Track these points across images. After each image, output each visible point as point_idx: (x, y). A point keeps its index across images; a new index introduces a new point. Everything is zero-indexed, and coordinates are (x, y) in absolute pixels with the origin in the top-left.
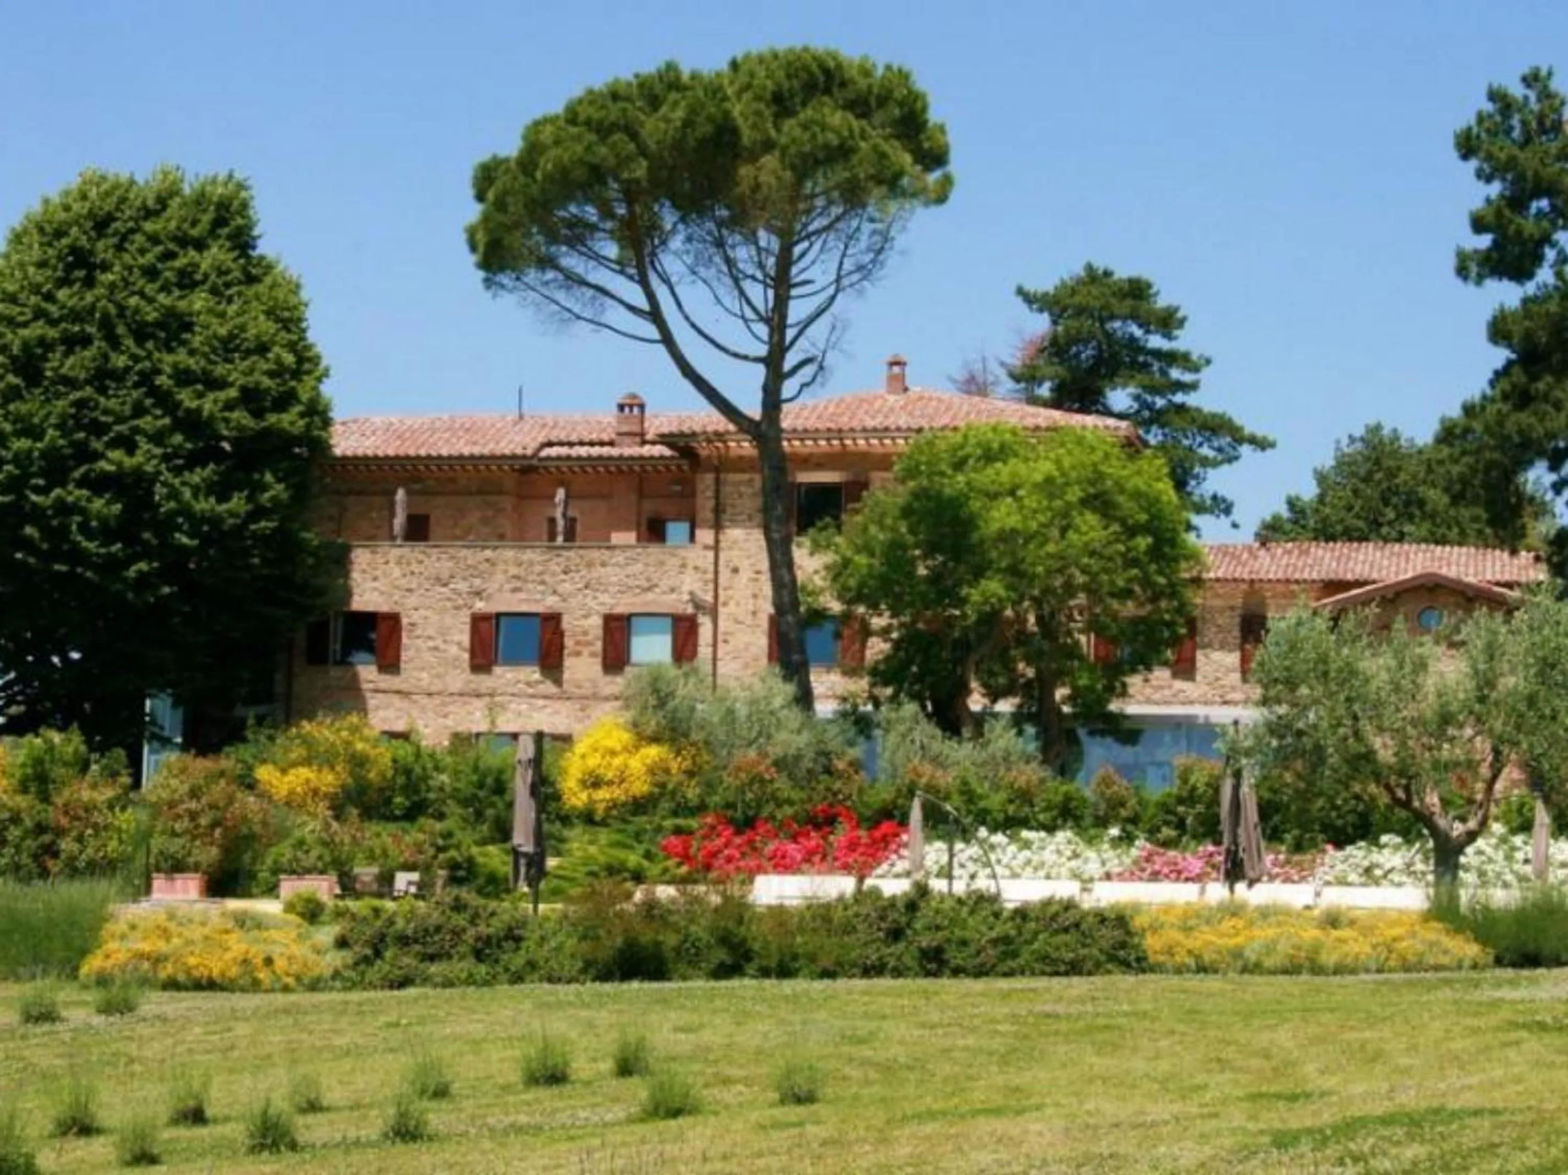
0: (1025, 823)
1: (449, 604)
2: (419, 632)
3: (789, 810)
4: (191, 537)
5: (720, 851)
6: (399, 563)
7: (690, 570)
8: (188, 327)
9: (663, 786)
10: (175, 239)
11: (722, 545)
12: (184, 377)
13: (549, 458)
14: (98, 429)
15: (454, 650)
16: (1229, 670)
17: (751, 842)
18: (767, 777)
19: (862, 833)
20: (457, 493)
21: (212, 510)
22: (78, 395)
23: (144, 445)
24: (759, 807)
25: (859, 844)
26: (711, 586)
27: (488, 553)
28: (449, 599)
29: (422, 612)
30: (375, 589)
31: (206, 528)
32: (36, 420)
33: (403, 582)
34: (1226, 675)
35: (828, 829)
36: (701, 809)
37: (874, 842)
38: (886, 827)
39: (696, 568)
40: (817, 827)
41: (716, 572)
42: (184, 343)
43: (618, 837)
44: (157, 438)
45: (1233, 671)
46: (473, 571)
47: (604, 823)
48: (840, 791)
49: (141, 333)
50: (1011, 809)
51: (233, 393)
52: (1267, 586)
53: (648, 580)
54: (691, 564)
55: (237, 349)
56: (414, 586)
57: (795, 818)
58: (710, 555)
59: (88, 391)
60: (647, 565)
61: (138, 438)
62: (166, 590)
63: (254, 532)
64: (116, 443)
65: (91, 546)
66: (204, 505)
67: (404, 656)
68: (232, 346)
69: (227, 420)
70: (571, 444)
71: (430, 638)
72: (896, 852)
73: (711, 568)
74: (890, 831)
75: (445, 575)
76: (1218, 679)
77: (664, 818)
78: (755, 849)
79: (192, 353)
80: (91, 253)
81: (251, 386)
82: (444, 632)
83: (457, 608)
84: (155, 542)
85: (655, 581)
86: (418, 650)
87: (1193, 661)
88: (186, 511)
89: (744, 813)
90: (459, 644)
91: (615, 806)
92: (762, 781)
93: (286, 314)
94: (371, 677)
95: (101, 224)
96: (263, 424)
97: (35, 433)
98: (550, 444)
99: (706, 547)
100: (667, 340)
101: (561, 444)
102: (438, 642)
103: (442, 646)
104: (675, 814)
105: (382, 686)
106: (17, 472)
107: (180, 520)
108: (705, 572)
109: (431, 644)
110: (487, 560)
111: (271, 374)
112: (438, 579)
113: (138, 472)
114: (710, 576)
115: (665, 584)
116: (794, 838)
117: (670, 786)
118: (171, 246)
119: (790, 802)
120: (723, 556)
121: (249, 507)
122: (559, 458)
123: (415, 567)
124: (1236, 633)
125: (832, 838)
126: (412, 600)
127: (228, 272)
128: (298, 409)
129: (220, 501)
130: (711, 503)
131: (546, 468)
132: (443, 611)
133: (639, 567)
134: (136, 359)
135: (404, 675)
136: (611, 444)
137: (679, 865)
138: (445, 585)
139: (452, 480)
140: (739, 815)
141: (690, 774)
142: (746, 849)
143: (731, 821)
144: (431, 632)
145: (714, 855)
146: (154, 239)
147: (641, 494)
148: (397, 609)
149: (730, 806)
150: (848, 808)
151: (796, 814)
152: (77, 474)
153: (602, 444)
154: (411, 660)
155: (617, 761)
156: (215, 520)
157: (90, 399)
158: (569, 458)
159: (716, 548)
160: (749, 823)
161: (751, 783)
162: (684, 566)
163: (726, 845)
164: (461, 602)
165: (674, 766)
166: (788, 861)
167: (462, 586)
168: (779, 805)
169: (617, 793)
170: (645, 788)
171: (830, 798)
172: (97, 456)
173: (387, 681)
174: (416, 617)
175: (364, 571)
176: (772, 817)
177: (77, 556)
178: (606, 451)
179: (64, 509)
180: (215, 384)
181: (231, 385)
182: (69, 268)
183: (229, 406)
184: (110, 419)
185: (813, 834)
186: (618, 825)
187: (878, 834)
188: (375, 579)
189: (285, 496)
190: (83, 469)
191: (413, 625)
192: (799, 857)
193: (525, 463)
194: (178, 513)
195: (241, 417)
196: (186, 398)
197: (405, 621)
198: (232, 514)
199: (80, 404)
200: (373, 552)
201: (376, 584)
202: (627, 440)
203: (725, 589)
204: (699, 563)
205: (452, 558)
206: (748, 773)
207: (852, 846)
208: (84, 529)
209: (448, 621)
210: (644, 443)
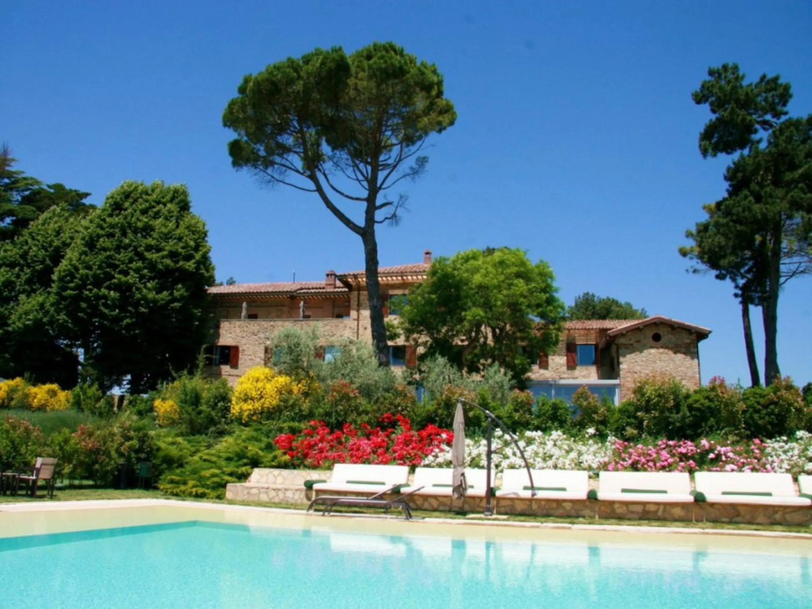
0: (526, 425)
1: (257, 343)
2: (246, 353)
3: (366, 418)
4: (145, 308)
5: (316, 444)
6: (239, 327)
7: (348, 328)
8: (153, 230)
9: (286, 401)
10: (155, 201)
11: (361, 318)
12: (149, 248)
13: (300, 293)
14: (115, 267)
15: (258, 360)
16: (562, 365)
17: (338, 439)
18: (352, 395)
19: (414, 433)
20: (268, 306)
21: (154, 297)
22: (108, 253)
23: (132, 273)
24: (346, 414)
25: (411, 441)
26: (356, 335)
27: (272, 323)
28: (257, 340)
29: (247, 346)
30: (230, 337)
31: (151, 305)
32: (91, 263)
33: (240, 334)
34: (561, 367)
35: (390, 430)
36: (310, 415)
37: (421, 440)
38: (431, 428)
39: (350, 328)
40: (384, 428)
41: (358, 329)
42: (150, 236)
43: (255, 434)
44: (137, 271)
45: (564, 365)
46: (266, 330)
47: (246, 425)
48: (399, 405)
49: (135, 231)
50: (517, 416)
51: (165, 253)
52: (577, 331)
53: (332, 332)
54: (348, 326)
55: (171, 238)
56: (244, 335)
57: (369, 423)
58: (356, 322)
59: (112, 252)
60: (331, 327)
61: (130, 271)
62: (137, 332)
63: (172, 307)
64: (120, 273)
65: (106, 311)
66: (151, 295)
67: (240, 362)
68: (168, 236)
69: (162, 263)
70: (309, 289)
71: (250, 355)
72: (438, 446)
73: (356, 328)
74: (433, 431)
75: (256, 332)
76: (557, 369)
77: (284, 422)
78: (340, 443)
79: (154, 239)
80: (122, 205)
81: (174, 250)
82: (255, 353)
83: (260, 344)
84: (133, 310)
85: (335, 333)
86: (245, 360)
87: (547, 362)
88: (144, 298)
89: (336, 419)
90: (260, 358)
91: (255, 413)
92: (349, 399)
93: (194, 229)
94: (227, 370)
95: (127, 195)
96: (178, 266)
97: (89, 268)
98: (302, 289)
99: (354, 320)
100: (319, 190)
101: (306, 289)
102: (253, 357)
103: (254, 358)
104: (293, 419)
105: (232, 373)
106: (80, 282)
107: (142, 302)
108: (353, 329)
109: (250, 357)
110: (272, 326)
111: (183, 248)
112: (253, 333)
113: (127, 282)
114: (356, 331)
115: (338, 334)
116: (368, 436)
117: (291, 402)
118: (153, 203)
119: (367, 413)
120: (361, 323)
121: (169, 298)
122: (304, 293)
123: (245, 329)
124: (565, 351)
125: (393, 436)
126: (244, 341)
127: (173, 212)
128: (194, 261)
129: (157, 293)
130: (356, 303)
131: (299, 297)
132: (255, 345)
133: (328, 328)
134: (132, 241)
135: (239, 369)
136: (324, 288)
137: (285, 453)
138: (256, 335)
139: (266, 302)
140: (333, 420)
141: (306, 394)
142: (335, 443)
143: (327, 424)
144: (250, 353)
145: (310, 447)
146: (147, 201)
147: (334, 307)
148: (238, 344)
149: (328, 414)
150: (404, 416)
151: (370, 419)
152: (105, 285)
153: (320, 288)
154: (242, 364)
155: (260, 385)
156: (155, 301)
157: (113, 255)
158: (307, 293)
159: (358, 320)
160: (340, 425)
161: (341, 400)
162: (345, 327)
163: (322, 440)
164: (261, 342)
165: (295, 389)
166: (360, 453)
167: (262, 335)
168: (359, 414)
169: (257, 405)
170: (275, 402)
171: (393, 410)
172: (113, 277)
173: (234, 371)
174: (245, 347)
175: (226, 331)
176: (355, 421)
177: (103, 316)
178: (321, 291)
179: (98, 297)
180: (159, 250)
181: (164, 250)
182: (113, 210)
183: (163, 257)
184: (120, 263)
185: (380, 433)
186: (255, 425)
187: (424, 433)
188: (230, 333)
189: (186, 294)
190: (108, 283)
191: (243, 350)
192: (369, 450)
193: (292, 294)
194: (142, 299)
195: (168, 261)
196: (148, 255)
197: (241, 349)
198: (162, 299)
199: (109, 257)
200: (230, 323)
201: (230, 335)
202: (329, 287)
203: (362, 335)
204: (352, 326)
205: (258, 325)
206: (338, 392)
207: (407, 442)
208: (106, 305)
209: (257, 348)
210: (335, 287)
